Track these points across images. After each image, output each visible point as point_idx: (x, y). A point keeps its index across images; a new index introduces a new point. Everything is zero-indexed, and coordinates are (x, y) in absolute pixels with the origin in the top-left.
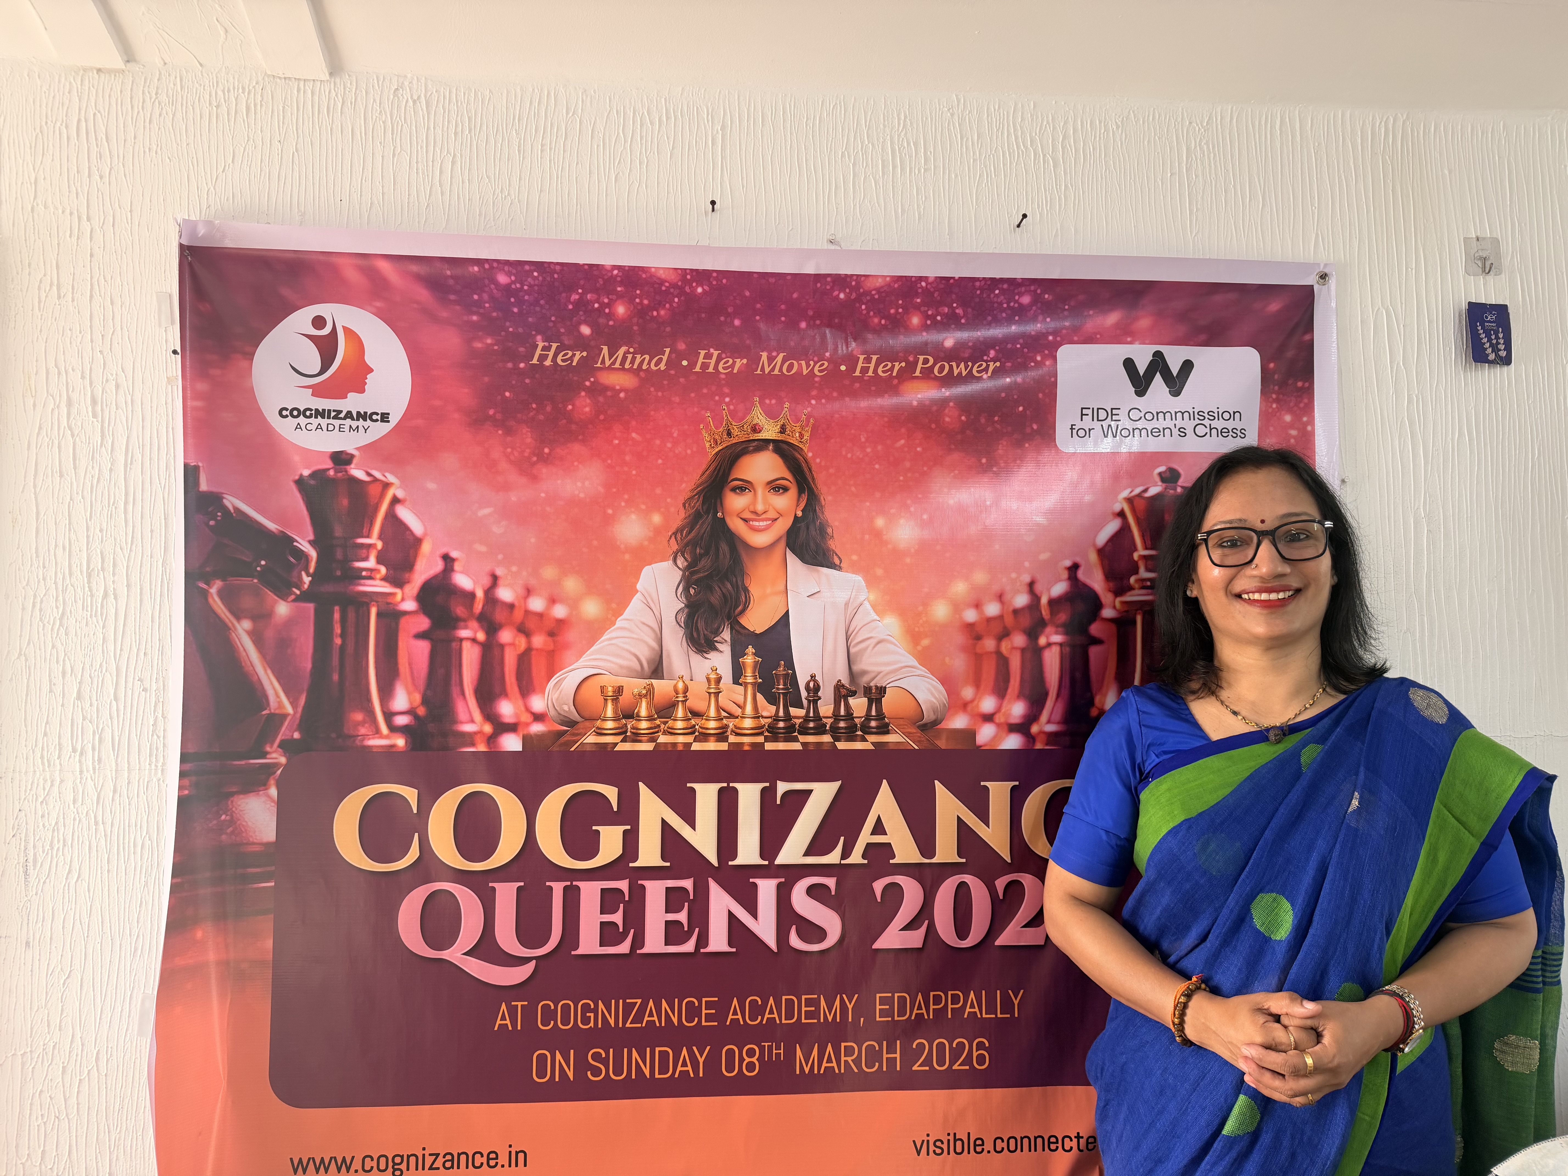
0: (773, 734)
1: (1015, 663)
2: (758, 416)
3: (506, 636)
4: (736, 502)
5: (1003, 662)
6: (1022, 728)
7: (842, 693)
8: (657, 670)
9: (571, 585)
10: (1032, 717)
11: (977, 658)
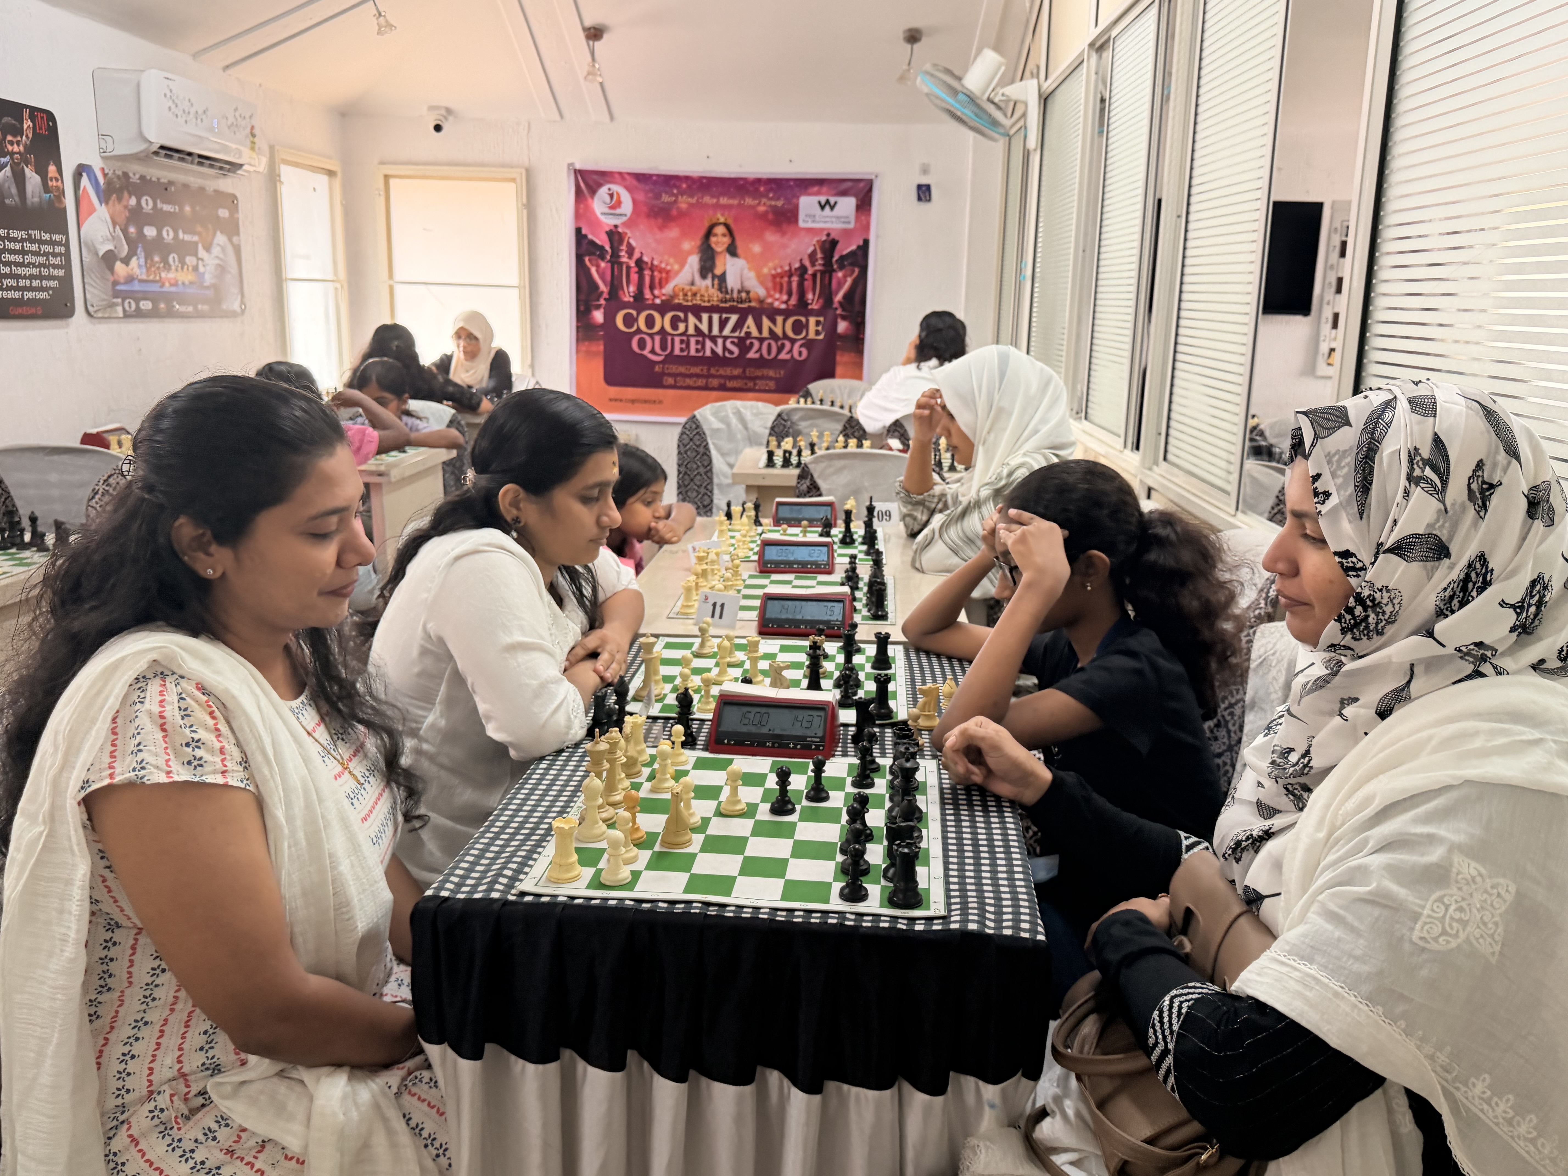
0: (722, 301)
1: (785, 285)
2: (719, 216)
3: (656, 273)
4: (713, 239)
5: (781, 285)
6: (786, 302)
7: (739, 292)
8: (693, 284)
9: (672, 260)
10: (789, 300)
11: (775, 283)
